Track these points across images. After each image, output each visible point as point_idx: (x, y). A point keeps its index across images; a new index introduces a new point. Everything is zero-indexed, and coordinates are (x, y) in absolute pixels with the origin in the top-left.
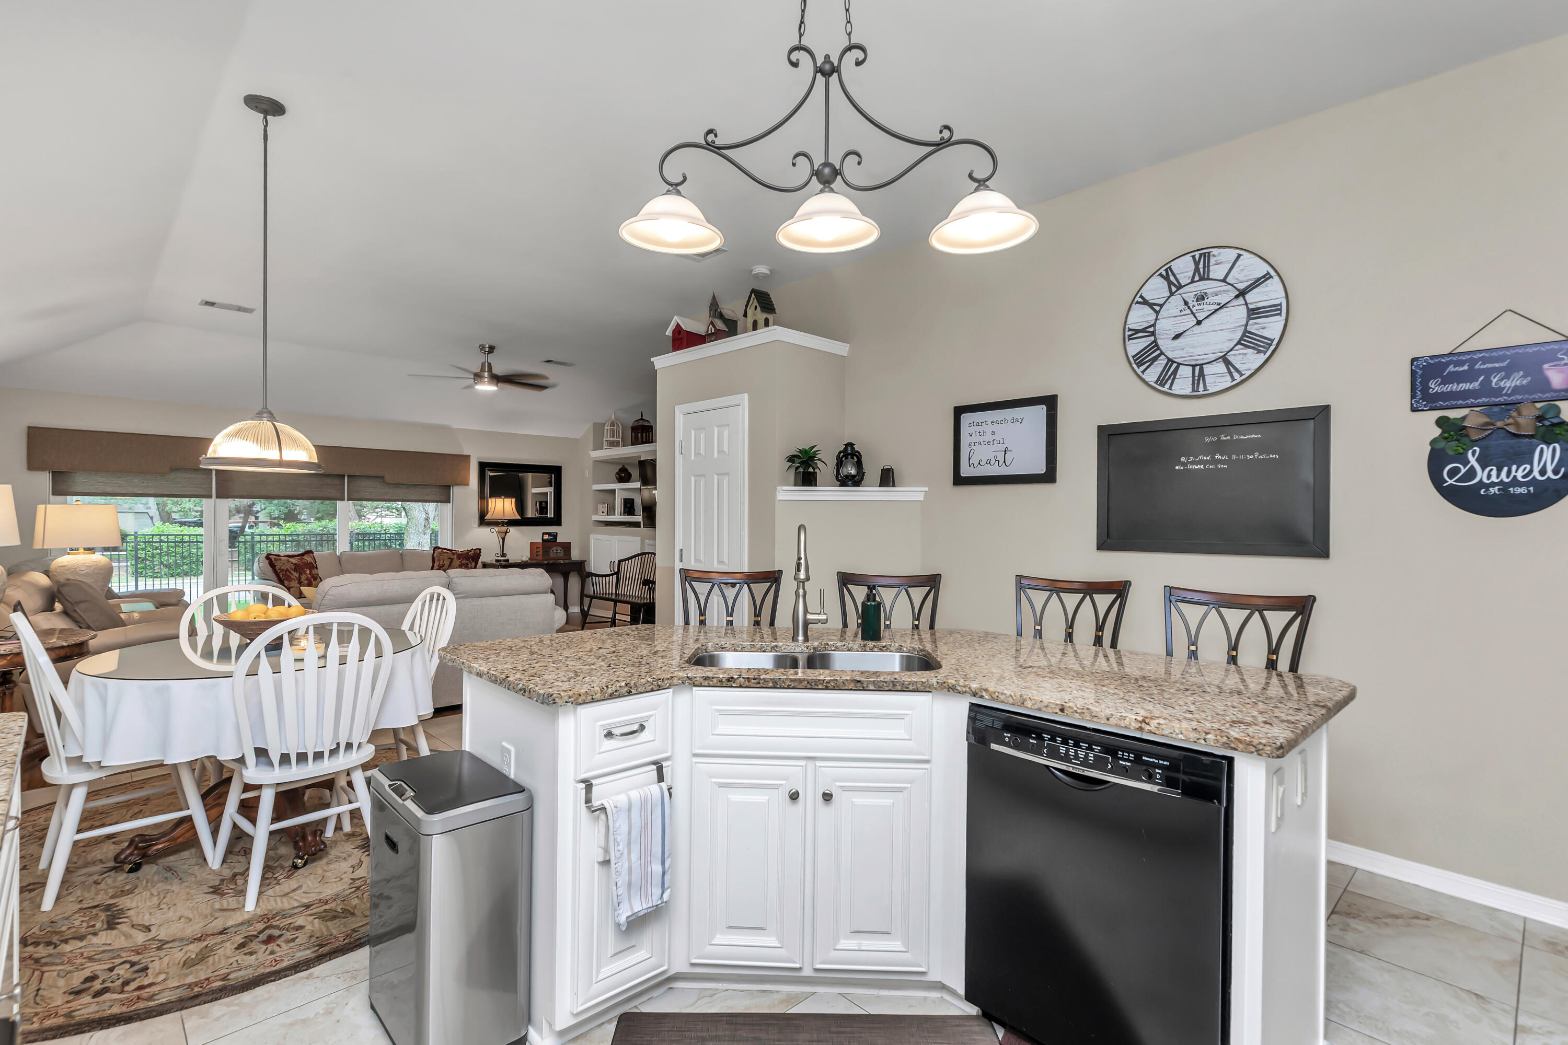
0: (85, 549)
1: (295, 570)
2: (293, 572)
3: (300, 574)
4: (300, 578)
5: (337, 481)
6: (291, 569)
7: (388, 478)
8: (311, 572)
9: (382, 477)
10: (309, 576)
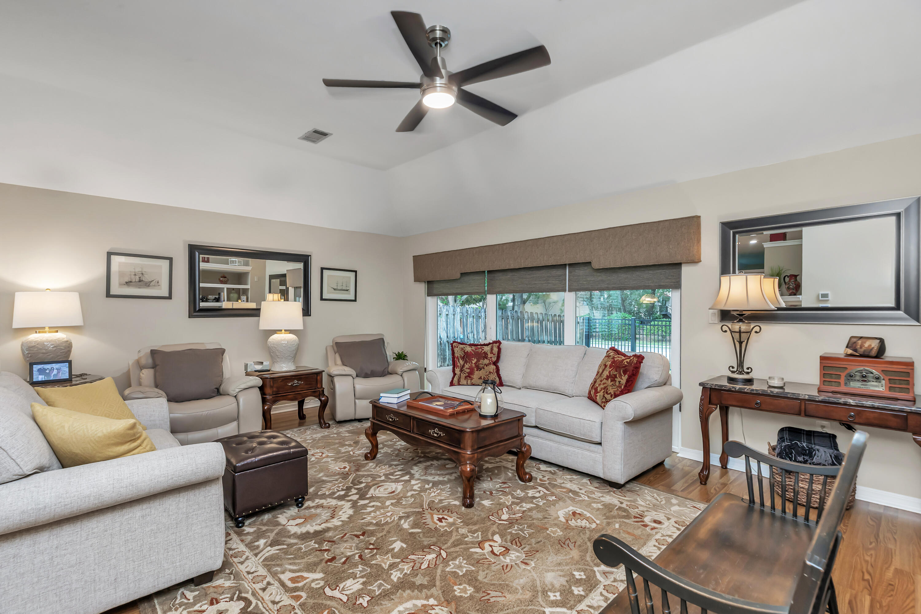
0: (285, 330)
1: (463, 358)
2: (460, 360)
3: (466, 362)
4: (463, 366)
5: (559, 272)
6: (461, 356)
7: (595, 265)
8: (478, 361)
9: (589, 263)
10: (474, 365)
